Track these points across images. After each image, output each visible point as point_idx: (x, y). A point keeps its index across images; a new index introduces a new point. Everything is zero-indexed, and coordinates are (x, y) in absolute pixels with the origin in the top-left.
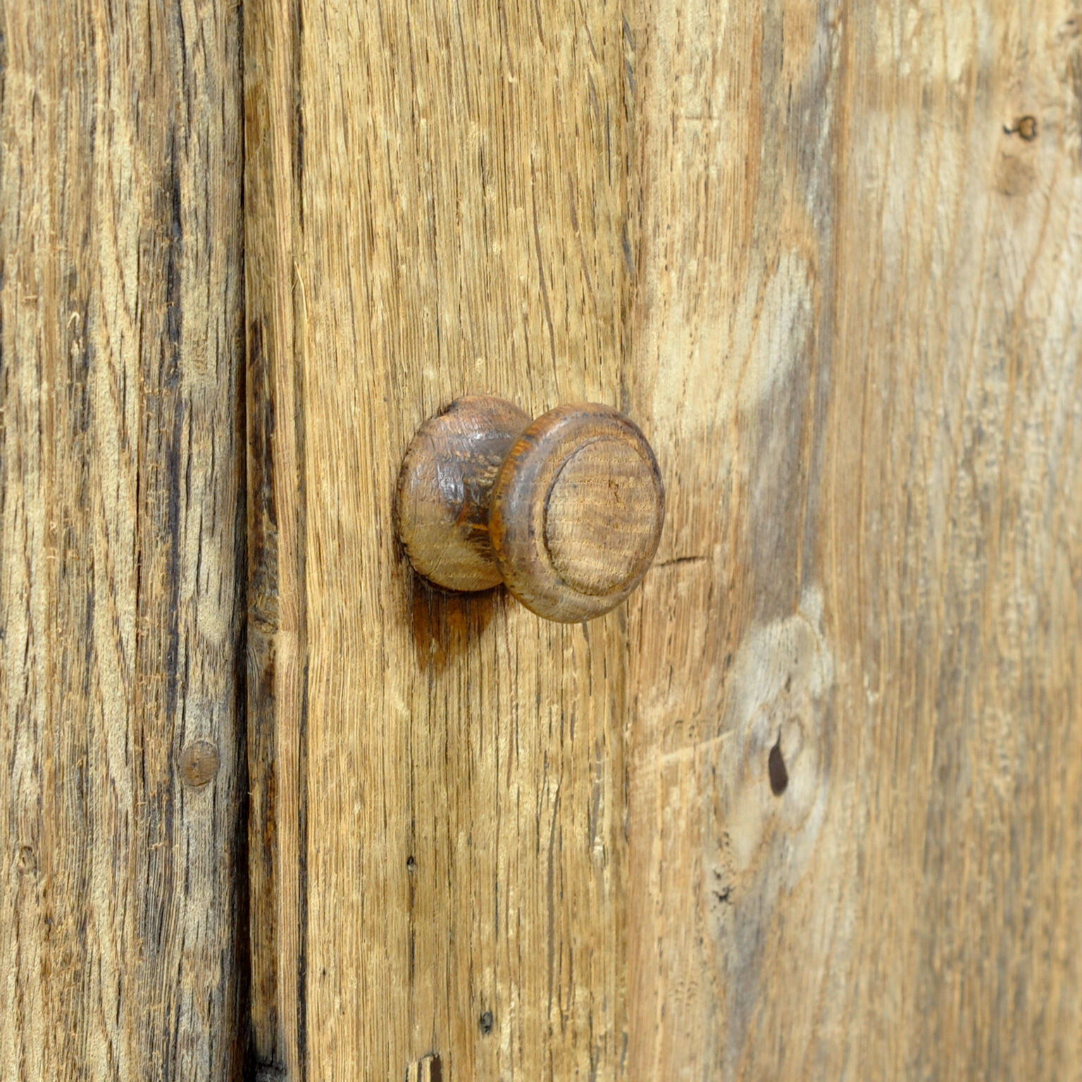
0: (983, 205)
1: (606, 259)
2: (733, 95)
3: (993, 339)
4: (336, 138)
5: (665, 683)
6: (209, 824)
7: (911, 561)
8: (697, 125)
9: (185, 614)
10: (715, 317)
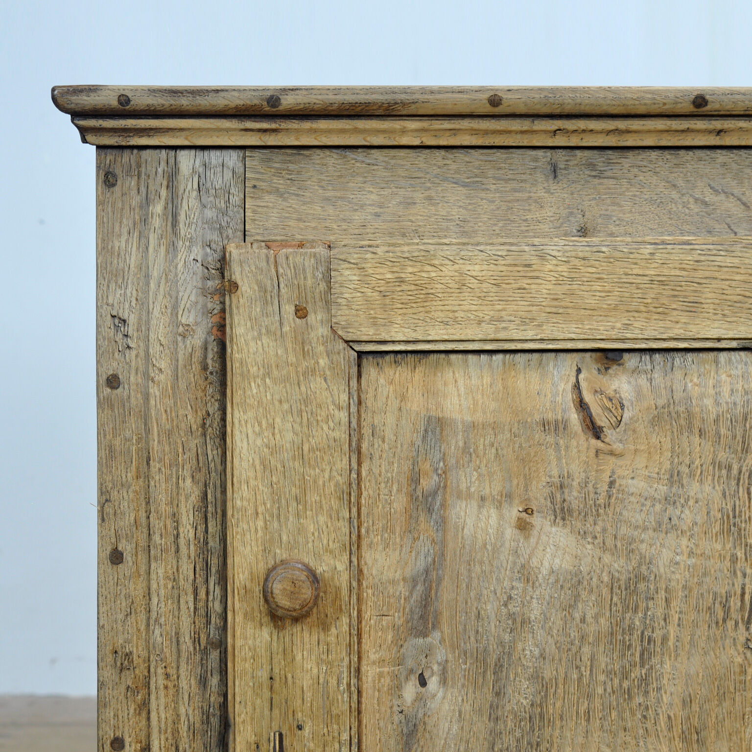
0: (510, 532)
1: (343, 529)
2: (399, 491)
3: (516, 571)
4: (244, 487)
5: (378, 649)
6: (218, 659)
7: (480, 630)
8: (387, 497)
9: (210, 604)
10: (395, 550)
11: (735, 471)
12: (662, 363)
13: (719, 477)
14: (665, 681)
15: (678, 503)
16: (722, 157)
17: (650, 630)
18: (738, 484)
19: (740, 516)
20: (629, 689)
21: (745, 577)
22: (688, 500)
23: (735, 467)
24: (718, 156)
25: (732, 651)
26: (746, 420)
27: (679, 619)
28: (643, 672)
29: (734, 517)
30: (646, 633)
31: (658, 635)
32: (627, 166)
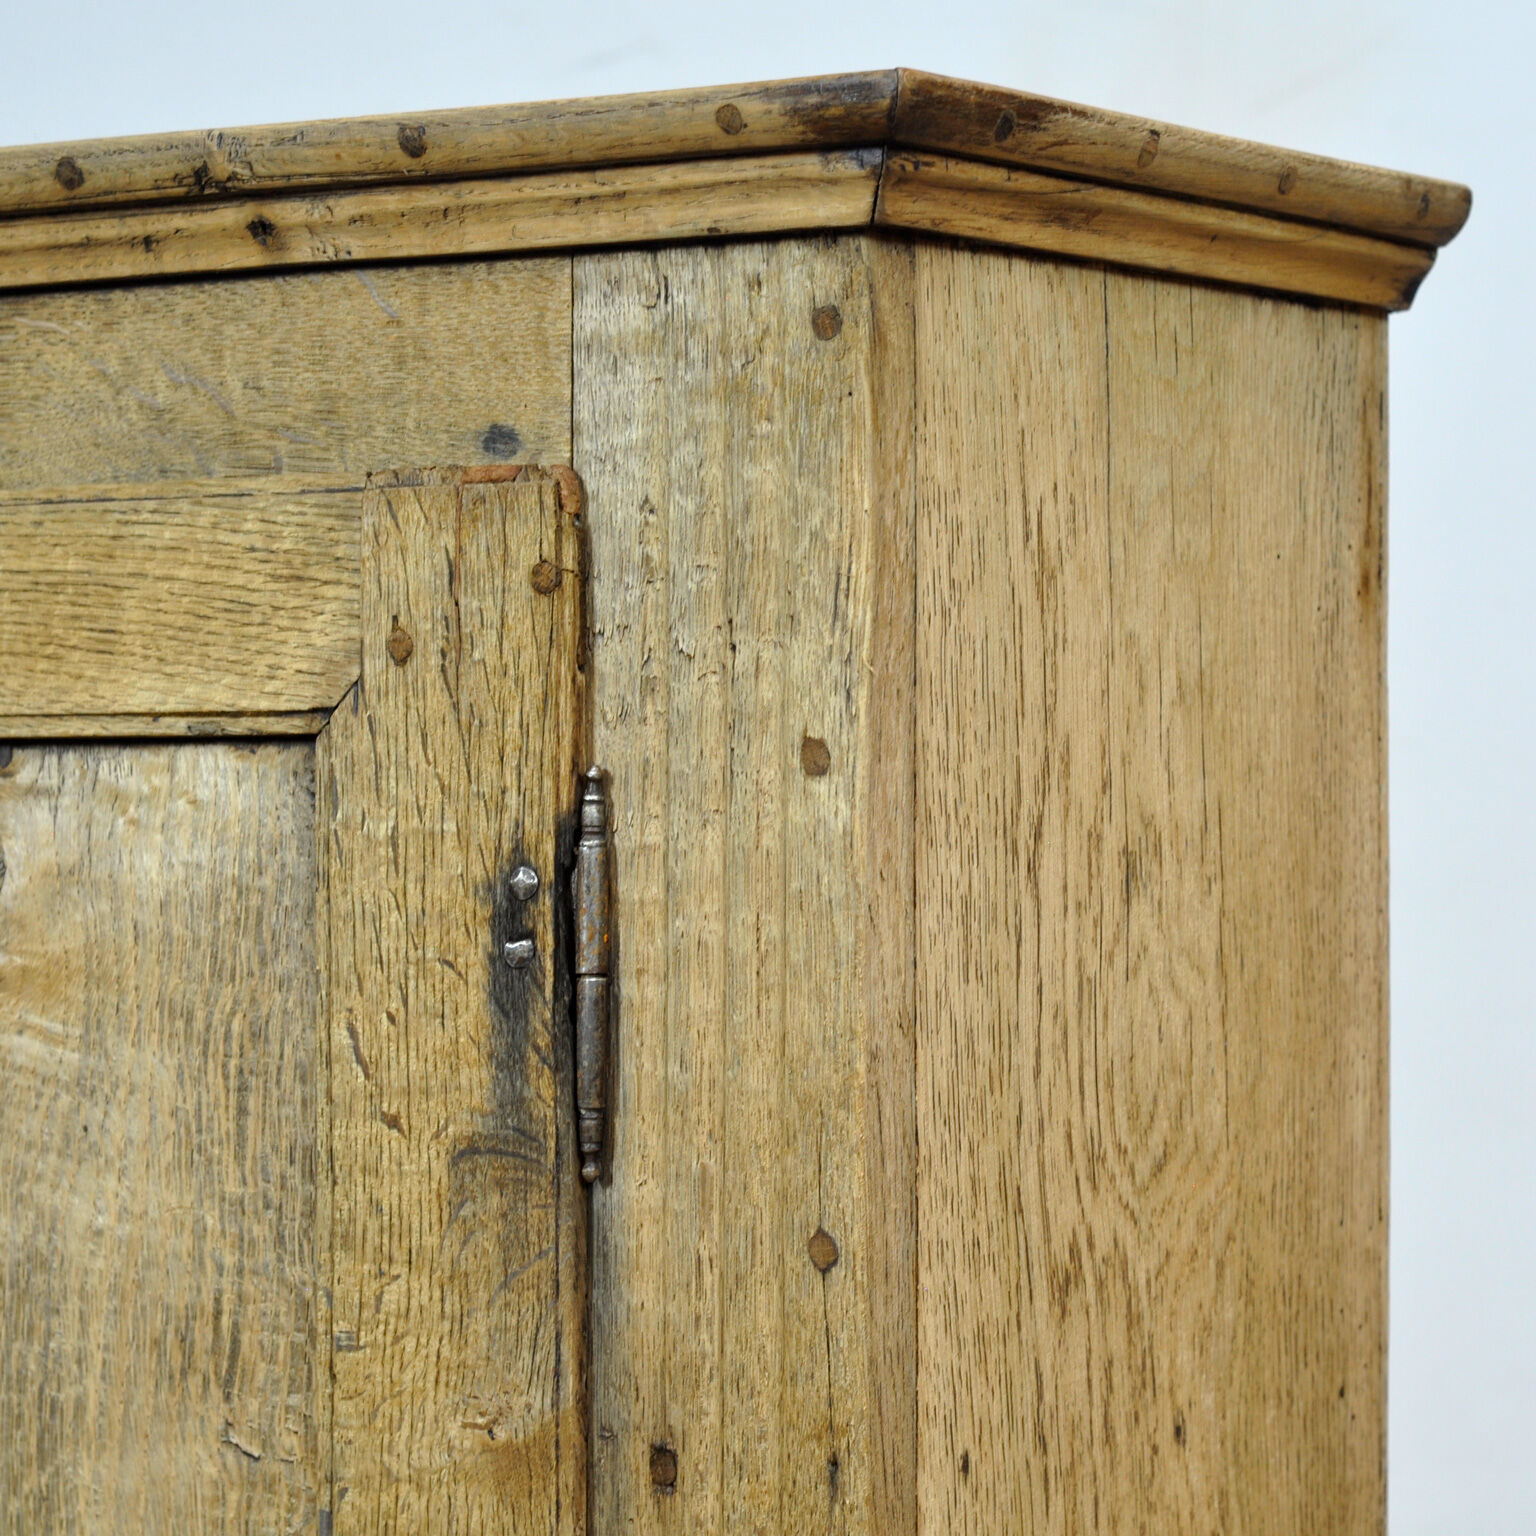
11: (199, 1025)
12: (77, 773)
13: (170, 1036)
14: (81, 1507)
15: (99, 1093)
16: (185, 302)
17: (54, 1385)
18: (205, 1054)
19: (211, 1130)
20: (18, 1517)
21: (221, 1275)
22: (117, 1087)
23: (200, 1015)
24: (178, 299)
25: (198, 1448)
26: (218, 904)
27: (104, 1363)
28: (44, 1480)
29: (199, 1131)
30: (47, 1391)
31: (68, 1395)
32: (23, 332)
